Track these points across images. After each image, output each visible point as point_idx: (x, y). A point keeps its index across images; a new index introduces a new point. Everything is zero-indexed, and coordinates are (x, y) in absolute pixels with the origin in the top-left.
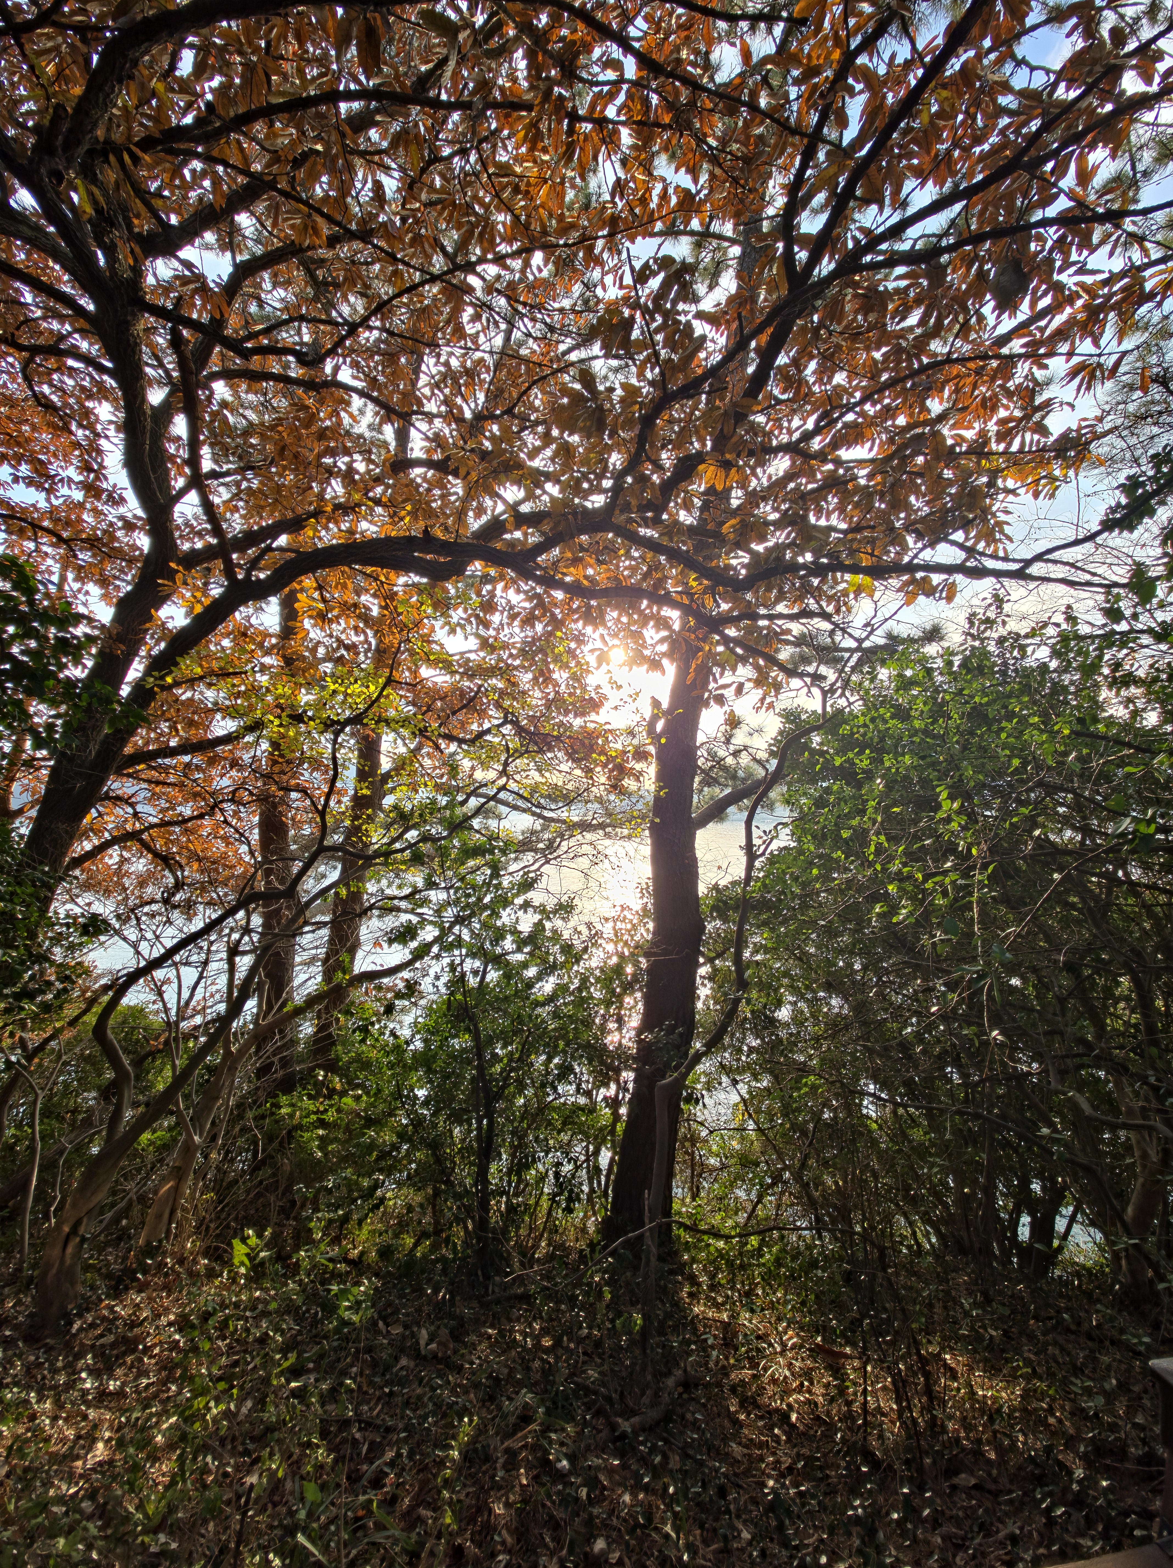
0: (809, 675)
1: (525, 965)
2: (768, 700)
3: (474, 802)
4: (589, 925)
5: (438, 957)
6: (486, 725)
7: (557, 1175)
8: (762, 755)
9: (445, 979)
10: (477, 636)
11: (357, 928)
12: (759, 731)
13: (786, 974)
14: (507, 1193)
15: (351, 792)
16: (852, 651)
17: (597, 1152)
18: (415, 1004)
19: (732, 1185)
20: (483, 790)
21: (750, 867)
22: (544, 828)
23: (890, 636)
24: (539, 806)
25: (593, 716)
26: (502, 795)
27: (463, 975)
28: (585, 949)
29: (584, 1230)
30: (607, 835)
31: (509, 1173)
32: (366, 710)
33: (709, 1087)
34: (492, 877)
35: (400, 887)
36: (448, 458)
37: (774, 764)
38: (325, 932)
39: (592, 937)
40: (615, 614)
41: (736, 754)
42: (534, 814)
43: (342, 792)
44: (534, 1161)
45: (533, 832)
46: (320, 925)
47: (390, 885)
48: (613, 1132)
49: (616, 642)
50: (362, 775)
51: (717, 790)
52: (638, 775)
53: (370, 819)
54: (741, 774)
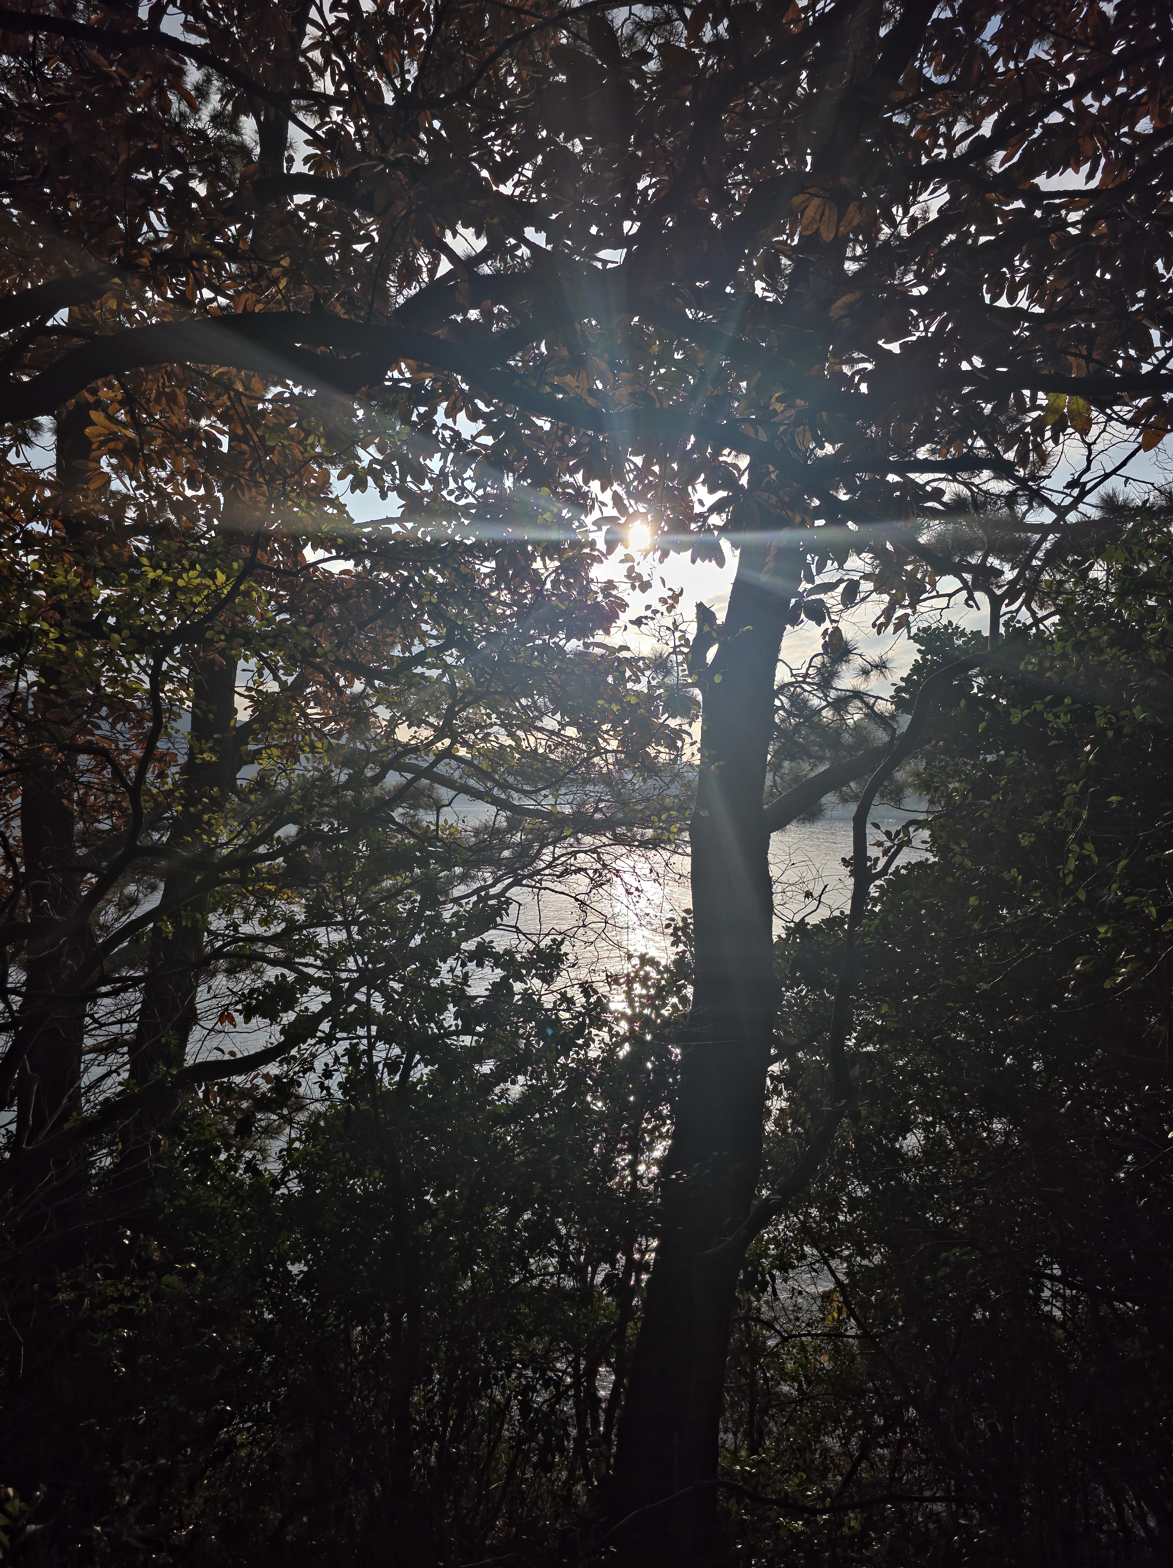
0: (970, 568)
1: (477, 1054)
2: (899, 612)
3: (393, 779)
4: (587, 989)
5: (329, 1040)
6: (417, 648)
7: (525, 1407)
8: (884, 707)
9: (339, 1077)
10: (403, 492)
11: (192, 991)
12: (881, 666)
13: (916, 1076)
14: (441, 1438)
15: (182, 759)
16: (1043, 529)
17: (592, 1373)
18: (289, 1121)
19: (818, 1429)
20: (411, 759)
21: (859, 896)
22: (513, 826)
23: (1110, 504)
24: (504, 786)
25: (599, 637)
26: (442, 768)
27: (372, 1067)
28: (579, 1030)
29: (567, 1499)
30: (619, 840)
31: (444, 1405)
32: (209, 617)
33: (785, 1266)
34: (423, 906)
35: (265, 922)
36: (355, 175)
37: (905, 721)
38: (134, 996)
39: (589, 1009)
40: (639, 460)
41: (840, 704)
42: (495, 801)
43: (166, 759)
44: (487, 1385)
45: (494, 832)
46: (127, 984)
47: (247, 918)
48: (620, 1336)
49: (642, 508)
50: (200, 727)
51: (806, 766)
52: (672, 738)
53: (217, 805)
54: (846, 738)
